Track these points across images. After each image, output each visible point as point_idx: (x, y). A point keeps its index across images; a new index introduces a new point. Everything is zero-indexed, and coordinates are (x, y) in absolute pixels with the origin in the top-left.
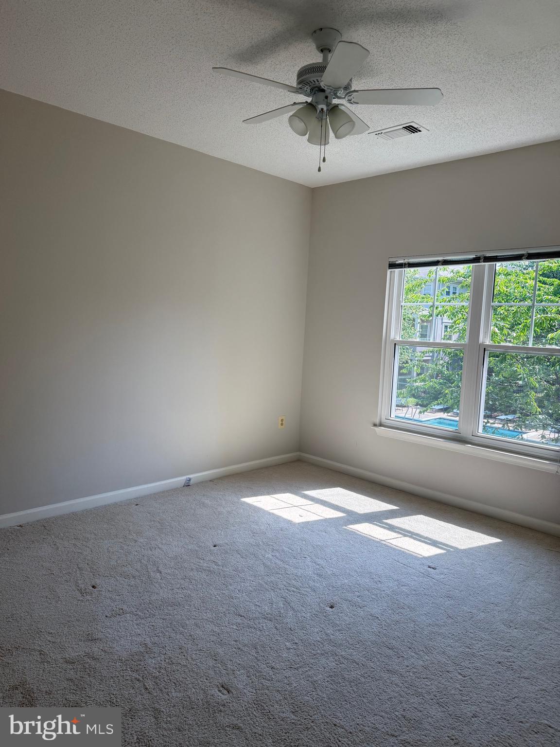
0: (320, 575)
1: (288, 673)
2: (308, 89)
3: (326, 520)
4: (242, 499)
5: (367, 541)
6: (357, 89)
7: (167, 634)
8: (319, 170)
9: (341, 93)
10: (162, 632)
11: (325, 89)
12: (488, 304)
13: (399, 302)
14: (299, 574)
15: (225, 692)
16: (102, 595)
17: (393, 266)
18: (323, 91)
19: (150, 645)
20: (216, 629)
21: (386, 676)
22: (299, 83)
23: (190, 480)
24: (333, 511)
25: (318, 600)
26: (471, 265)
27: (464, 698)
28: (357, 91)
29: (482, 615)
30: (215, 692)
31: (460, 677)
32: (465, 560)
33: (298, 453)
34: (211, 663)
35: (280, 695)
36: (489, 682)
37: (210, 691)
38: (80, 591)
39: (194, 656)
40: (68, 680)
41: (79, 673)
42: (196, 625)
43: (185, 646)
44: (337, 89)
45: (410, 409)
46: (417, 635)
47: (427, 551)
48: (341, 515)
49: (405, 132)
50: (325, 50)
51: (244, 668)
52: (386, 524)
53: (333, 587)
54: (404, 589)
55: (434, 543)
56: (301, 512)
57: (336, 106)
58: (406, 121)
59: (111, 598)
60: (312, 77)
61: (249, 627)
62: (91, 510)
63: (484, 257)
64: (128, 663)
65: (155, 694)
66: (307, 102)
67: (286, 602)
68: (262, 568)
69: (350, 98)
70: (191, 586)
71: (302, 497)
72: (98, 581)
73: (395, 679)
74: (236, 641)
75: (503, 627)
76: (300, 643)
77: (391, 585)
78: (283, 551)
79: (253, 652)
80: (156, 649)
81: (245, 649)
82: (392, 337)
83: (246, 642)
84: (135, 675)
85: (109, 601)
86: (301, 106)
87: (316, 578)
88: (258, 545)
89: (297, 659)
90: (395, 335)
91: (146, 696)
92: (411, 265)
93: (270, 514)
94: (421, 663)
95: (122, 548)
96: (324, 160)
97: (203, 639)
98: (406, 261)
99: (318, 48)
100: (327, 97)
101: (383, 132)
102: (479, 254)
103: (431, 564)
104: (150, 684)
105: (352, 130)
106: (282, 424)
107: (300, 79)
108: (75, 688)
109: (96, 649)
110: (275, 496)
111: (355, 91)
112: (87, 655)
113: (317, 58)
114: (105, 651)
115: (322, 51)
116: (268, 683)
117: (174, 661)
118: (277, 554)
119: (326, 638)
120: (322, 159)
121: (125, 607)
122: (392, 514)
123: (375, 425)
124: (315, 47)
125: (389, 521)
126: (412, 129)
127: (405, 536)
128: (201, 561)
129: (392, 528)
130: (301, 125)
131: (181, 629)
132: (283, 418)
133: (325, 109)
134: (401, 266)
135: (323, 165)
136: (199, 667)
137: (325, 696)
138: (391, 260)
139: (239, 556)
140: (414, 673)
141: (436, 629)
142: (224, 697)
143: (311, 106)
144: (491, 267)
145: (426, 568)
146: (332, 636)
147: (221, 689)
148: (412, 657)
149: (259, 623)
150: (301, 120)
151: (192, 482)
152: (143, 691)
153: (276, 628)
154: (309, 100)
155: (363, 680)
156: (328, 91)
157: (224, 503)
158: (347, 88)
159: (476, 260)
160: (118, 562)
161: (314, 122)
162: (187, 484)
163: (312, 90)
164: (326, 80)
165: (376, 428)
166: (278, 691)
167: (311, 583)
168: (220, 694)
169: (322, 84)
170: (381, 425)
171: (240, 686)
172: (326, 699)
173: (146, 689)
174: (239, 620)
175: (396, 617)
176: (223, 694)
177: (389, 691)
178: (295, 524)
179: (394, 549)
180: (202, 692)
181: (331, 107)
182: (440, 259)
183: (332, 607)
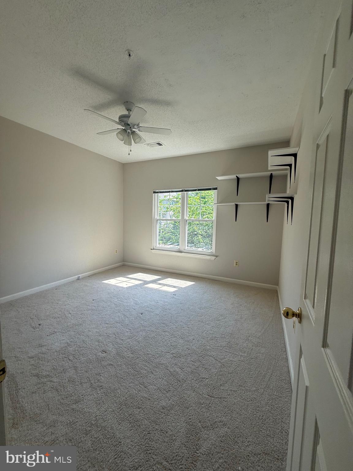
0: (136, 304)
1: (129, 340)
2: (123, 123)
3: (136, 285)
4: (103, 282)
5: (152, 289)
6: (141, 126)
7: (77, 337)
8: (129, 154)
9: (136, 127)
10: (74, 337)
11: (130, 124)
12: (187, 205)
13: (157, 205)
14: (128, 305)
15: (104, 353)
16: (44, 327)
17: (154, 192)
18: (129, 125)
19: (69, 342)
20: (98, 331)
21: (163, 333)
22: (120, 121)
23: (79, 277)
24: (138, 281)
25: (137, 313)
26: (181, 193)
27: (189, 335)
28: (142, 127)
29: (192, 307)
30: (100, 354)
31: (188, 328)
32: (185, 291)
33: (123, 263)
34: (97, 343)
35: (126, 349)
36: (196, 328)
37: (98, 354)
38: (33, 328)
39: (89, 343)
40: (31, 365)
41: (36, 361)
42: (89, 331)
43: (85, 339)
44: (134, 125)
45: (160, 245)
46: (172, 318)
47: (172, 290)
48: (142, 282)
49: (157, 145)
50: (129, 110)
51: (111, 342)
52: (158, 283)
53: (141, 307)
54: (166, 303)
55: (174, 287)
56: (127, 283)
57: (134, 131)
58: (157, 141)
59: (49, 328)
60: (125, 119)
61: (111, 327)
62: (34, 294)
63: (185, 190)
64: (60, 351)
65: (74, 361)
66: (123, 129)
67: (124, 315)
68: (113, 305)
69: (139, 129)
70: (85, 317)
71: (126, 278)
72: (41, 322)
73: (167, 333)
74: (106, 333)
75: (199, 310)
76: (132, 329)
77: (162, 303)
78: (121, 298)
79: (114, 336)
80: (72, 344)
81: (110, 335)
82: (156, 218)
83: (110, 333)
84: (64, 356)
85: (48, 329)
86: (120, 130)
87: (135, 305)
88: (111, 297)
89: (131, 335)
90: (157, 217)
91: (70, 363)
92: (161, 192)
93: (114, 285)
94: (175, 326)
95: (51, 307)
96: (131, 151)
97: (92, 335)
98: (159, 191)
99: (126, 109)
100: (131, 128)
101: (150, 144)
102: (183, 189)
103: (174, 294)
104: (71, 358)
105: (140, 141)
106: (116, 252)
107: (120, 119)
108: (35, 367)
109: (44, 349)
110: (116, 279)
111: (141, 127)
112: (41, 353)
113: (126, 112)
114: (48, 350)
115: (128, 110)
116: (121, 346)
117: (81, 347)
118: (119, 299)
119: (141, 325)
120: (130, 150)
121: (56, 330)
122: (159, 279)
123: (152, 249)
124: (125, 108)
125: (159, 282)
126: (160, 144)
127: (164, 286)
128: (88, 307)
129: (160, 284)
130: (121, 137)
131: (83, 334)
132: (117, 250)
133: (130, 132)
134: (157, 192)
135: (130, 153)
136: (92, 346)
137: (143, 345)
138: (154, 190)
139: (104, 302)
140: (173, 330)
141: (178, 314)
142: (104, 355)
143: (125, 130)
144: (187, 193)
145: (173, 295)
146: (143, 324)
147: (103, 352)
148: (172, 325)
149: (115, 325)
150: (121, 134)
151: (80, 278)
152: (69, 361)
153: (122, 325)
154: (124, 128)
155: (156, 336)
156: (131, 125)
157: (95, 284)
158: (138, 125)
159: (182, 191)
160: (50, 313)
161: (126, 137)
162: (78, 279)
163: (125, 124)
164: (130, 121)
165: (152, 251)
166: (125, 347)
167: (133, 307)
168: (102, 354)
169: (129, 122)
170: (154, 249)
171: (110, 349)
172: (143, 346)
173: (70, 360)
174: (107, 325)
175: (165, 313)
176: (103, 354)
177: (165, 338)
178: (125, 288)
179: (162, 291)
180: (94, 355)
181: (132, 132)
182: (171, 190)
183: (142, 314)
